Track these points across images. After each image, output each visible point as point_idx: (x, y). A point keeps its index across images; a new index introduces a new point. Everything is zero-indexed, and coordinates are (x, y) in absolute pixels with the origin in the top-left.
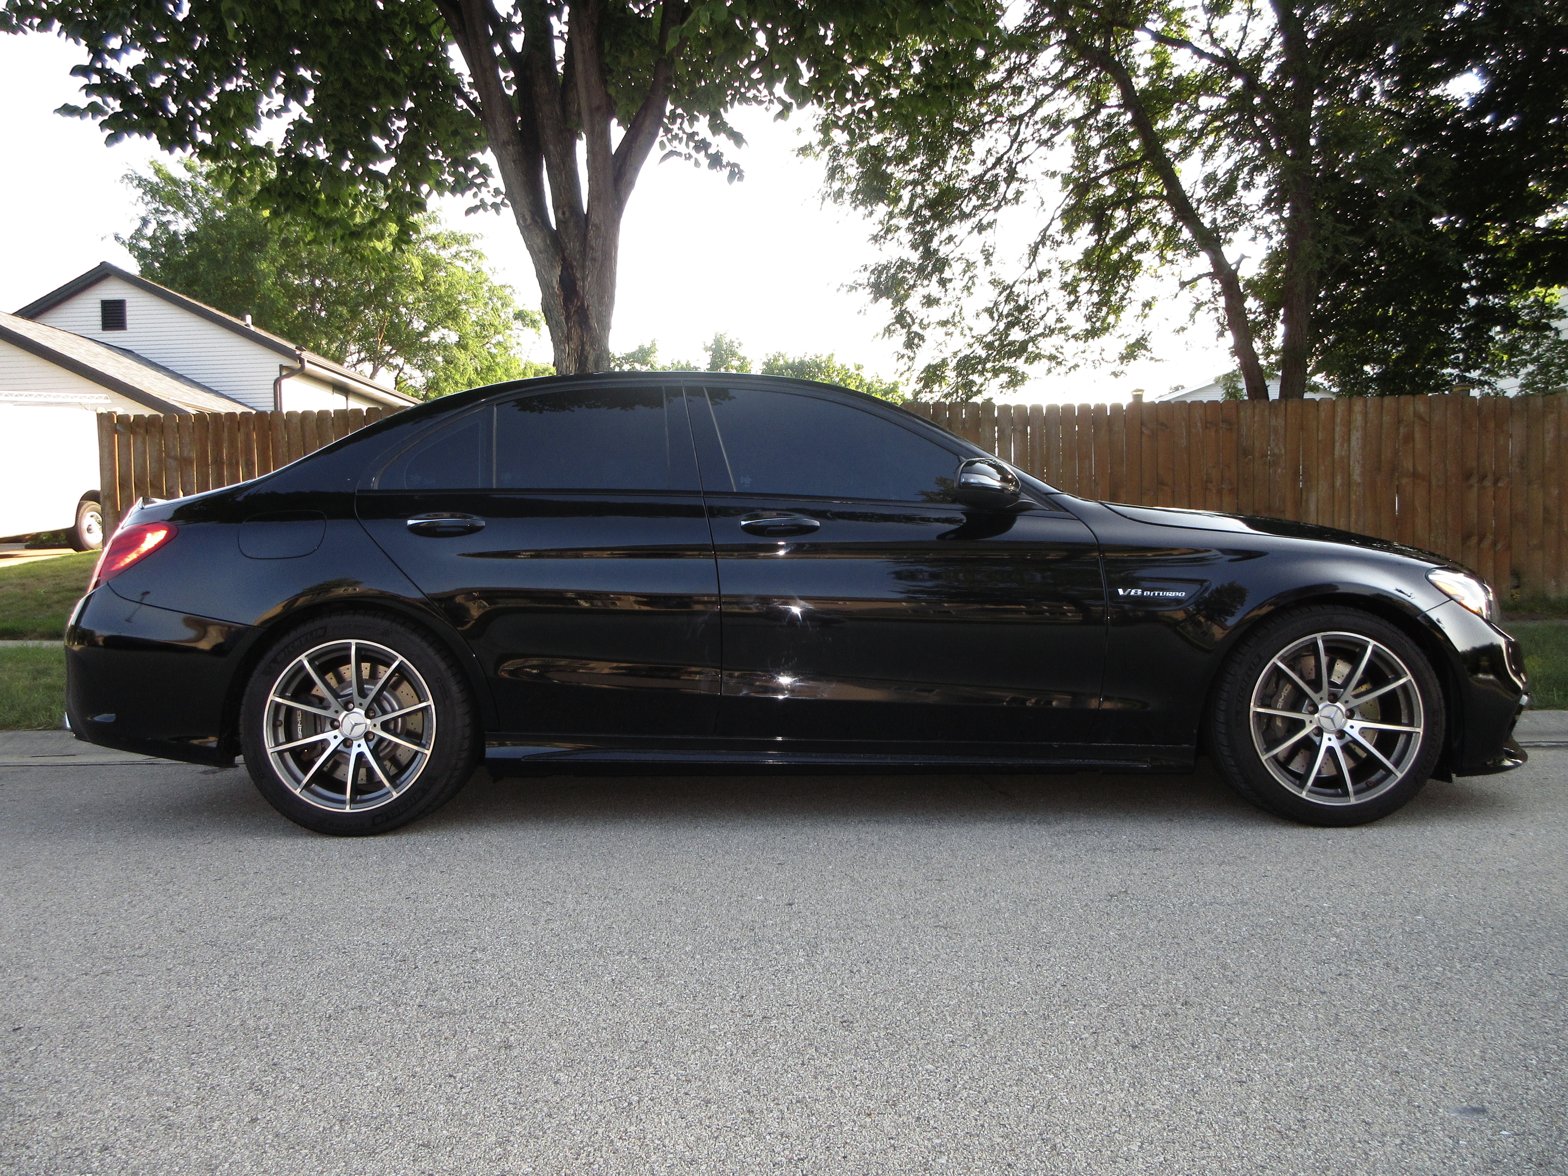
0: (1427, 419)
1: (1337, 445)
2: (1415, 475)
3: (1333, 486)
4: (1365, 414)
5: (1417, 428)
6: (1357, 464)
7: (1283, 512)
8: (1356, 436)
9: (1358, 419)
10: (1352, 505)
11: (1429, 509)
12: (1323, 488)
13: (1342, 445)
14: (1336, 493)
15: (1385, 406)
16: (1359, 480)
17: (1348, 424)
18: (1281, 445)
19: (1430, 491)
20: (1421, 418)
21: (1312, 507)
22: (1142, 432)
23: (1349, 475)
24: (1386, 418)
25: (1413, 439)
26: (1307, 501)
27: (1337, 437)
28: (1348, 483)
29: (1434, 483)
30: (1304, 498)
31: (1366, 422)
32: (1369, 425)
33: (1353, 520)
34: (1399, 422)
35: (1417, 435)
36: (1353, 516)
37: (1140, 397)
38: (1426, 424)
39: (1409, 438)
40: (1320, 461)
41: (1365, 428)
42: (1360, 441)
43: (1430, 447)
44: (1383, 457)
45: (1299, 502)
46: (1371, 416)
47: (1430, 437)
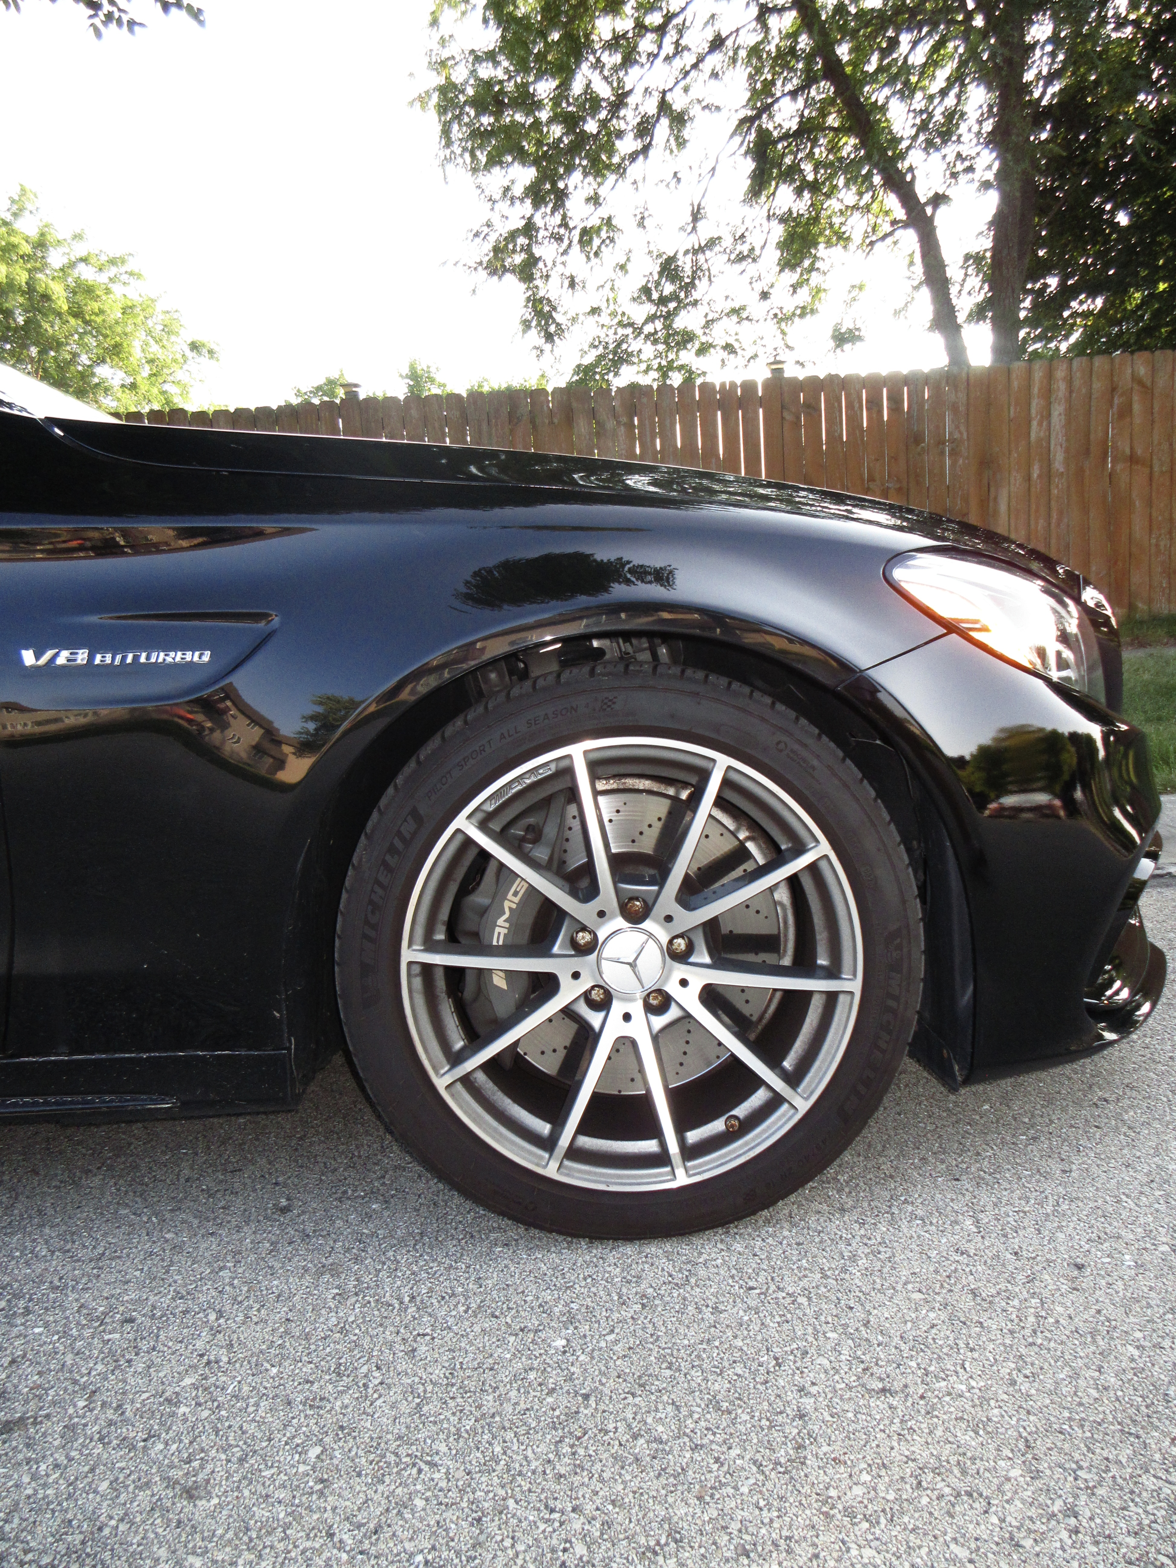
0: (1149, 384)
1: (1034, 424)
2: (1133, 459)
3: (1028, 478)
4: (1070, 381)
5: (1136, 398)
6: (1059, 447)
7: (967, 514)
8: (1058, 411)
9: (1061, 387)
10: (1053, 503)
11: (1149, 503)
12: (1016, 480)
13: (1040, 424)
14: (1033, 489)
15: (1095, 369)
16: (1062, 470)
17: (1048, 393)
18: (963, 428)
19: (1151, 478)
20: (1140, 383)
21: (1003, 507)
22: (783, 418)
23: (1049, 465)
24: (1097, 385)
25: (1131, 410)
26: (995, 499)
27: (1033, 412)
28: (1048, 474)
29: (1156, 469)
30: (992, 495)
31: (1071, 392)
32: (1074, 395)
33: (1054, 521)
34: (1114, 389)
35: (1137, 407)
36: (1055, 515)
37: (780, 371)
38: (1148, 390)
39: (1125, 412)
40: (1013, 445)
41: (1069, 400)
42: (1063, 417)
43: (1153, 422)
44: (1092, 437)
45: (986, 502)
46: (1077, 383)
47: (1152, 408)
